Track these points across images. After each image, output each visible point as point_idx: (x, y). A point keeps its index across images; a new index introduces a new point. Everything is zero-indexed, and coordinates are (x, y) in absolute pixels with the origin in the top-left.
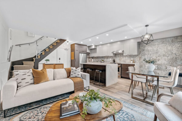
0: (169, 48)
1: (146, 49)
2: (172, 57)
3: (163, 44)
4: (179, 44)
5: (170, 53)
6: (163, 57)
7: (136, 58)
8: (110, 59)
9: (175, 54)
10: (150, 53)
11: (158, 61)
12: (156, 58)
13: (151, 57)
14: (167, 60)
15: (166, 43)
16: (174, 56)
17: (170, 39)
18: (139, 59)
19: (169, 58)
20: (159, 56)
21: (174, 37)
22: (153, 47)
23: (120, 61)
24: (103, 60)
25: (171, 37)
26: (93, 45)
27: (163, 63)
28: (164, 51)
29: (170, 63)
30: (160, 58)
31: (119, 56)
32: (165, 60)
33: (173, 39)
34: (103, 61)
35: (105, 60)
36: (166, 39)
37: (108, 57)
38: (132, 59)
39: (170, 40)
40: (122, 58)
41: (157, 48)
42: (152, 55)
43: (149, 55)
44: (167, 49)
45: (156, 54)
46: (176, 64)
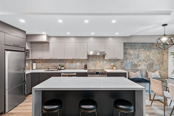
0: (148, 53)
1: (128, 53)
2: (149, 63)
3: (143, 49)
4: (154, 50)
5: (148, 59)
6: (143, 62)
7: (117, 63)
8: (78, 64)
9: (152, 59)
10: (132, 57)
11: (139, 66)
12: (138, 63)
13: (133, 62)
14: (146, 65)
15: (145, 48)
16: (151, 61)
17: (148, 44)
18: (120, 64)
19: (148, 63)
20: (139, 62)
21: (151, 43)
22: (135, 51)
23: (95, 67)
24: (63, 66)
25: (149, 43)
26: (44, 33)
27: (143, 68)
28: (144, 56)
29: (149, 68)
30: (140, 63)
31: (94, 59)
32: (145, 66)
33: (150, 45)
34: (63, 68)
35: (67, 65)
36: (145, 44)
37: (73, 60)
38: (112, 64)
39: (148, 46)
40: (98, 62)
41: (138, 52)
42: (133, 60)
43: (131, 60)
44: (146, 54)
45: (137, 58)
46: (152, 69)
